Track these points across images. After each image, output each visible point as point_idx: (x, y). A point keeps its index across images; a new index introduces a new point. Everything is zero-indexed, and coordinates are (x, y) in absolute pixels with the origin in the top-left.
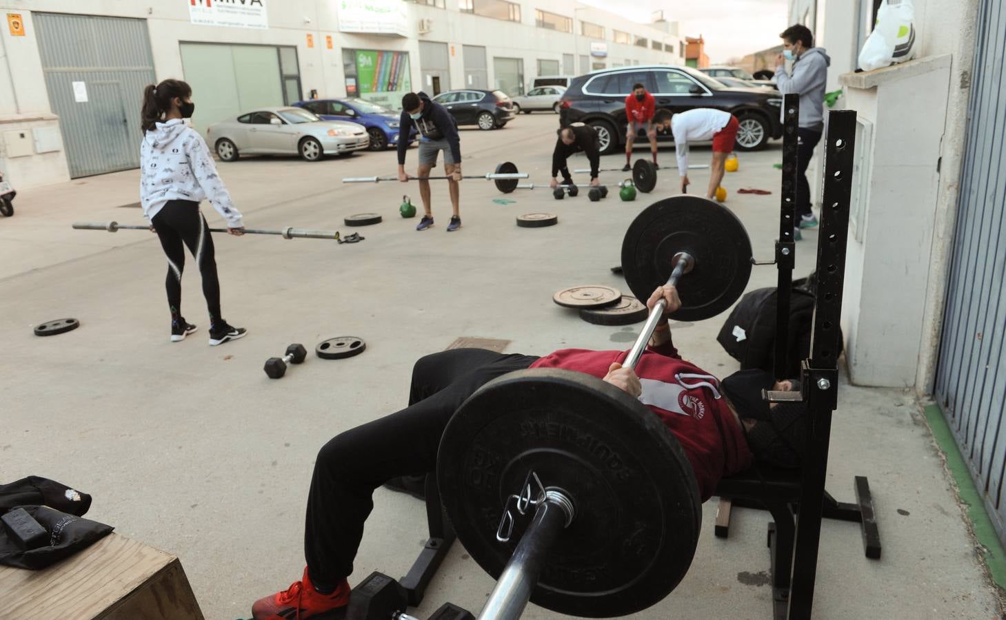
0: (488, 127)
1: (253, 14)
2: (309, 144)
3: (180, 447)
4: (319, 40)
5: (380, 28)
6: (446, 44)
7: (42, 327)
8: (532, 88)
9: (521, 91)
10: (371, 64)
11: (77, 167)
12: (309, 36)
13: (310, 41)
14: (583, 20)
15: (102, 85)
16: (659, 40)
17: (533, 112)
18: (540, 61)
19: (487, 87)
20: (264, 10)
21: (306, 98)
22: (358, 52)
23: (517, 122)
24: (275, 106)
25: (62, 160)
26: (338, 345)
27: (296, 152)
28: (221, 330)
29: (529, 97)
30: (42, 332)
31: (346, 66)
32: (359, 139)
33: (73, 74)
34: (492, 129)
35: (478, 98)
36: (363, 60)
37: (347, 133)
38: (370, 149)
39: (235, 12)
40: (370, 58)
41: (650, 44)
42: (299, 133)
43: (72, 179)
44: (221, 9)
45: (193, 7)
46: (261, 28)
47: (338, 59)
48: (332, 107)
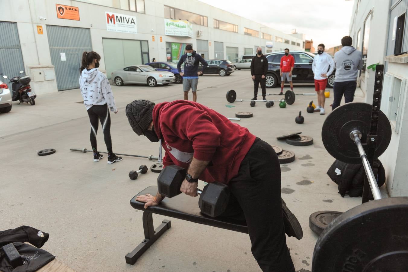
0: (223, 75)
1: (132, 27)
2: (151, 80)
3: (92, 209)
4: (157, 38)
5: (181, 34)
6: (208, 41)
7: (41, 152)
8: (242, 59)
9: (237, 61)
10: (177, 48)
11: (60, 86)
12: (153, 36)
13: (153, 39)
14: (264, 32)
15: (72, 54)
16: (294, 41)
17: (241, 69)
18: (245, 49)
19: (223, 58)
20: (136, 26)
21: (151, 61)
22: (172, 44)
23: (235, 73)
24: (139, 65)
25: (55, 84)
26: (160, 166)
27: (146, 83)
28: (113, 157)
29: (240, 63)
30: (41, 154)
31: (167, 49)
32: (171, 79)
33: (61, 50)
34: (225, 76)
35: (219, 63)
36: (174, 47)
37: (167, 76)
38: (176, 82)
39: (124, 27)
40: (177, 46)
41: (290, 43)
42: (147, 75)
43: (59, 91)
44: (119, 25)
45: (108, 24)
46: (135, 33)
47: (164, 46)
48: (161, 65)
